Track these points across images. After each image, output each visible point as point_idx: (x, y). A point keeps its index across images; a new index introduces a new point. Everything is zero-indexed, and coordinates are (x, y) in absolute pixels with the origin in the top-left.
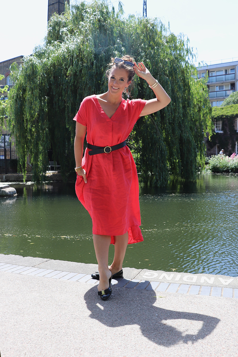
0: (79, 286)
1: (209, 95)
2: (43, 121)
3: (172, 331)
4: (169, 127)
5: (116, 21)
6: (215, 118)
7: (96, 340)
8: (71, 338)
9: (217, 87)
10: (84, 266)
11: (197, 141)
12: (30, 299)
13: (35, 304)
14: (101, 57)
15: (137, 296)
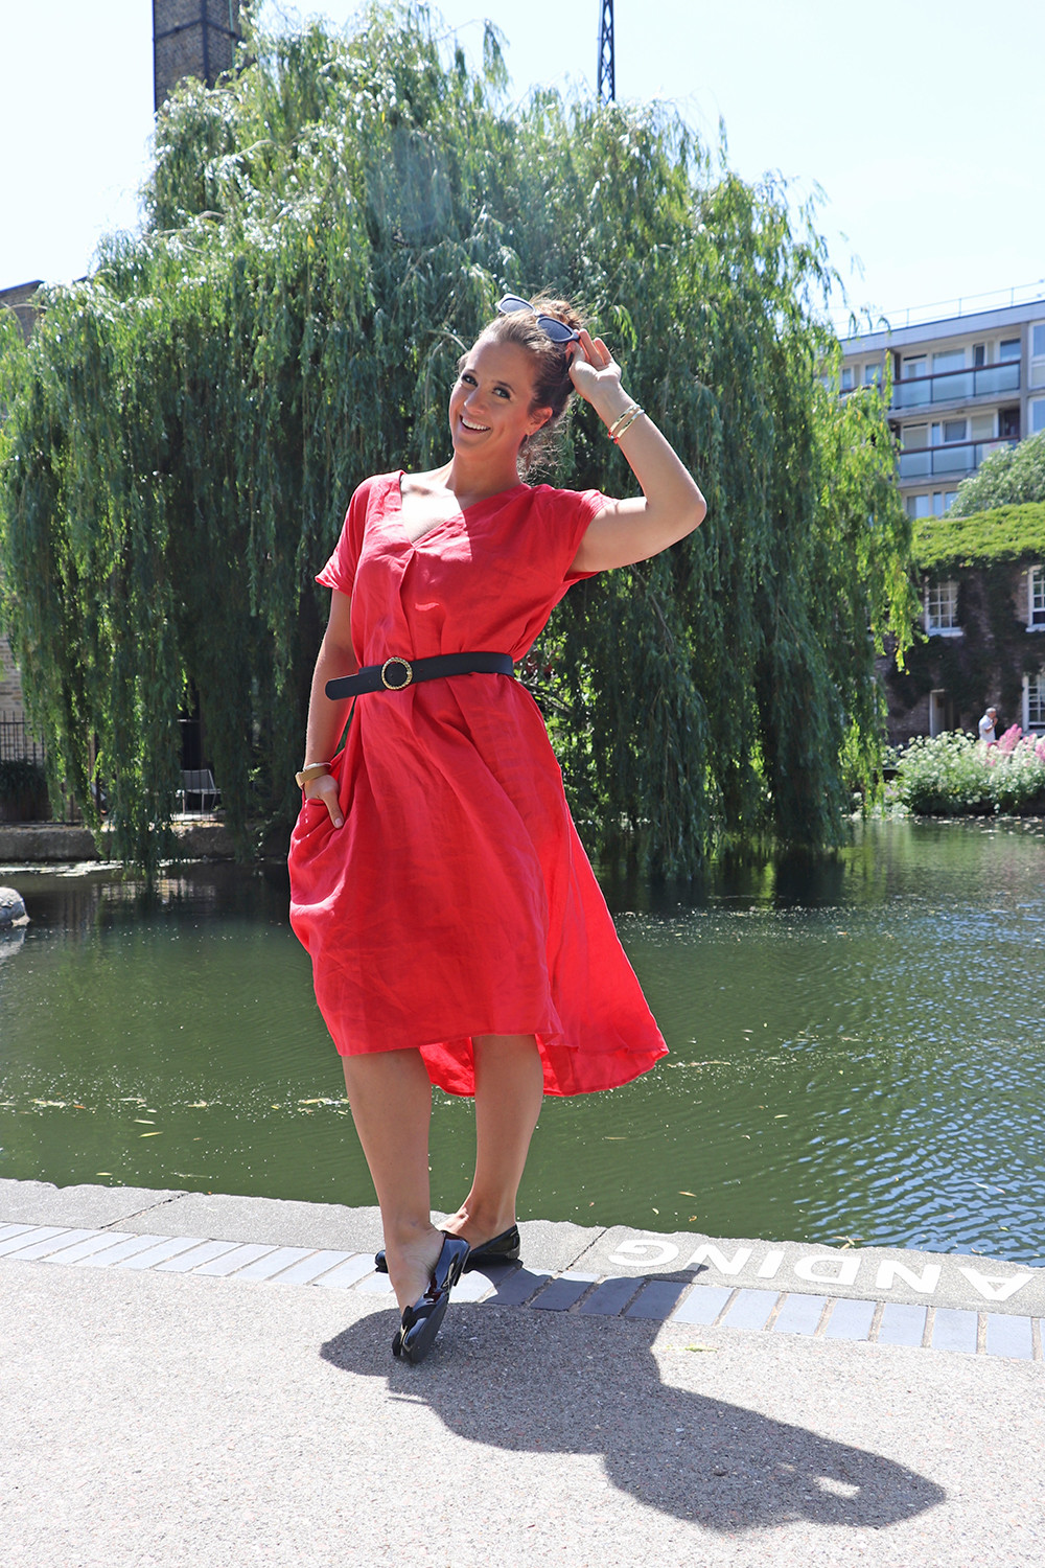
0: (319, 1305)
1: (896, 467)
2: (148, 585)
3: (756, 1508)
4: (712, 612)
5: (474, 122)
6: (925, 572)
7: (398, 1554)
8: (282, 1547)
9: (936, 428)
10: (342, 1218)
11: (842, 675)
12: (88, 1373)
13: (112, 1396)
14: (408, 294)
15: (586, 1345)
